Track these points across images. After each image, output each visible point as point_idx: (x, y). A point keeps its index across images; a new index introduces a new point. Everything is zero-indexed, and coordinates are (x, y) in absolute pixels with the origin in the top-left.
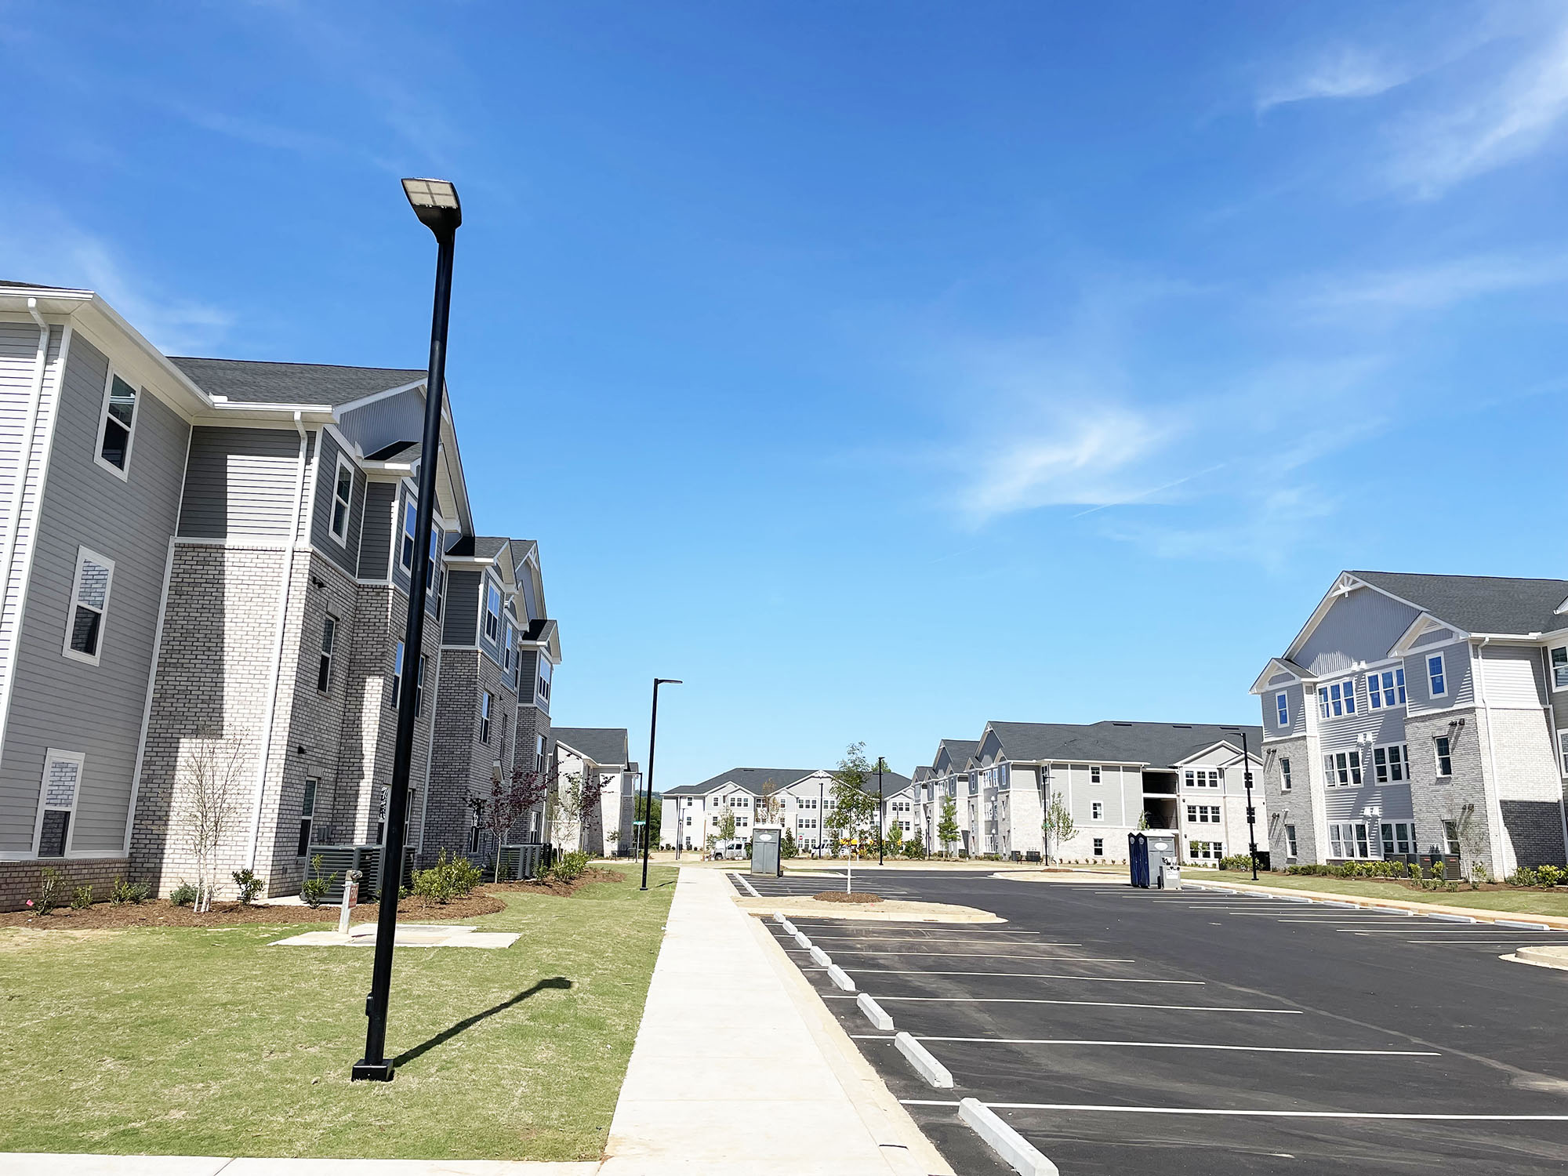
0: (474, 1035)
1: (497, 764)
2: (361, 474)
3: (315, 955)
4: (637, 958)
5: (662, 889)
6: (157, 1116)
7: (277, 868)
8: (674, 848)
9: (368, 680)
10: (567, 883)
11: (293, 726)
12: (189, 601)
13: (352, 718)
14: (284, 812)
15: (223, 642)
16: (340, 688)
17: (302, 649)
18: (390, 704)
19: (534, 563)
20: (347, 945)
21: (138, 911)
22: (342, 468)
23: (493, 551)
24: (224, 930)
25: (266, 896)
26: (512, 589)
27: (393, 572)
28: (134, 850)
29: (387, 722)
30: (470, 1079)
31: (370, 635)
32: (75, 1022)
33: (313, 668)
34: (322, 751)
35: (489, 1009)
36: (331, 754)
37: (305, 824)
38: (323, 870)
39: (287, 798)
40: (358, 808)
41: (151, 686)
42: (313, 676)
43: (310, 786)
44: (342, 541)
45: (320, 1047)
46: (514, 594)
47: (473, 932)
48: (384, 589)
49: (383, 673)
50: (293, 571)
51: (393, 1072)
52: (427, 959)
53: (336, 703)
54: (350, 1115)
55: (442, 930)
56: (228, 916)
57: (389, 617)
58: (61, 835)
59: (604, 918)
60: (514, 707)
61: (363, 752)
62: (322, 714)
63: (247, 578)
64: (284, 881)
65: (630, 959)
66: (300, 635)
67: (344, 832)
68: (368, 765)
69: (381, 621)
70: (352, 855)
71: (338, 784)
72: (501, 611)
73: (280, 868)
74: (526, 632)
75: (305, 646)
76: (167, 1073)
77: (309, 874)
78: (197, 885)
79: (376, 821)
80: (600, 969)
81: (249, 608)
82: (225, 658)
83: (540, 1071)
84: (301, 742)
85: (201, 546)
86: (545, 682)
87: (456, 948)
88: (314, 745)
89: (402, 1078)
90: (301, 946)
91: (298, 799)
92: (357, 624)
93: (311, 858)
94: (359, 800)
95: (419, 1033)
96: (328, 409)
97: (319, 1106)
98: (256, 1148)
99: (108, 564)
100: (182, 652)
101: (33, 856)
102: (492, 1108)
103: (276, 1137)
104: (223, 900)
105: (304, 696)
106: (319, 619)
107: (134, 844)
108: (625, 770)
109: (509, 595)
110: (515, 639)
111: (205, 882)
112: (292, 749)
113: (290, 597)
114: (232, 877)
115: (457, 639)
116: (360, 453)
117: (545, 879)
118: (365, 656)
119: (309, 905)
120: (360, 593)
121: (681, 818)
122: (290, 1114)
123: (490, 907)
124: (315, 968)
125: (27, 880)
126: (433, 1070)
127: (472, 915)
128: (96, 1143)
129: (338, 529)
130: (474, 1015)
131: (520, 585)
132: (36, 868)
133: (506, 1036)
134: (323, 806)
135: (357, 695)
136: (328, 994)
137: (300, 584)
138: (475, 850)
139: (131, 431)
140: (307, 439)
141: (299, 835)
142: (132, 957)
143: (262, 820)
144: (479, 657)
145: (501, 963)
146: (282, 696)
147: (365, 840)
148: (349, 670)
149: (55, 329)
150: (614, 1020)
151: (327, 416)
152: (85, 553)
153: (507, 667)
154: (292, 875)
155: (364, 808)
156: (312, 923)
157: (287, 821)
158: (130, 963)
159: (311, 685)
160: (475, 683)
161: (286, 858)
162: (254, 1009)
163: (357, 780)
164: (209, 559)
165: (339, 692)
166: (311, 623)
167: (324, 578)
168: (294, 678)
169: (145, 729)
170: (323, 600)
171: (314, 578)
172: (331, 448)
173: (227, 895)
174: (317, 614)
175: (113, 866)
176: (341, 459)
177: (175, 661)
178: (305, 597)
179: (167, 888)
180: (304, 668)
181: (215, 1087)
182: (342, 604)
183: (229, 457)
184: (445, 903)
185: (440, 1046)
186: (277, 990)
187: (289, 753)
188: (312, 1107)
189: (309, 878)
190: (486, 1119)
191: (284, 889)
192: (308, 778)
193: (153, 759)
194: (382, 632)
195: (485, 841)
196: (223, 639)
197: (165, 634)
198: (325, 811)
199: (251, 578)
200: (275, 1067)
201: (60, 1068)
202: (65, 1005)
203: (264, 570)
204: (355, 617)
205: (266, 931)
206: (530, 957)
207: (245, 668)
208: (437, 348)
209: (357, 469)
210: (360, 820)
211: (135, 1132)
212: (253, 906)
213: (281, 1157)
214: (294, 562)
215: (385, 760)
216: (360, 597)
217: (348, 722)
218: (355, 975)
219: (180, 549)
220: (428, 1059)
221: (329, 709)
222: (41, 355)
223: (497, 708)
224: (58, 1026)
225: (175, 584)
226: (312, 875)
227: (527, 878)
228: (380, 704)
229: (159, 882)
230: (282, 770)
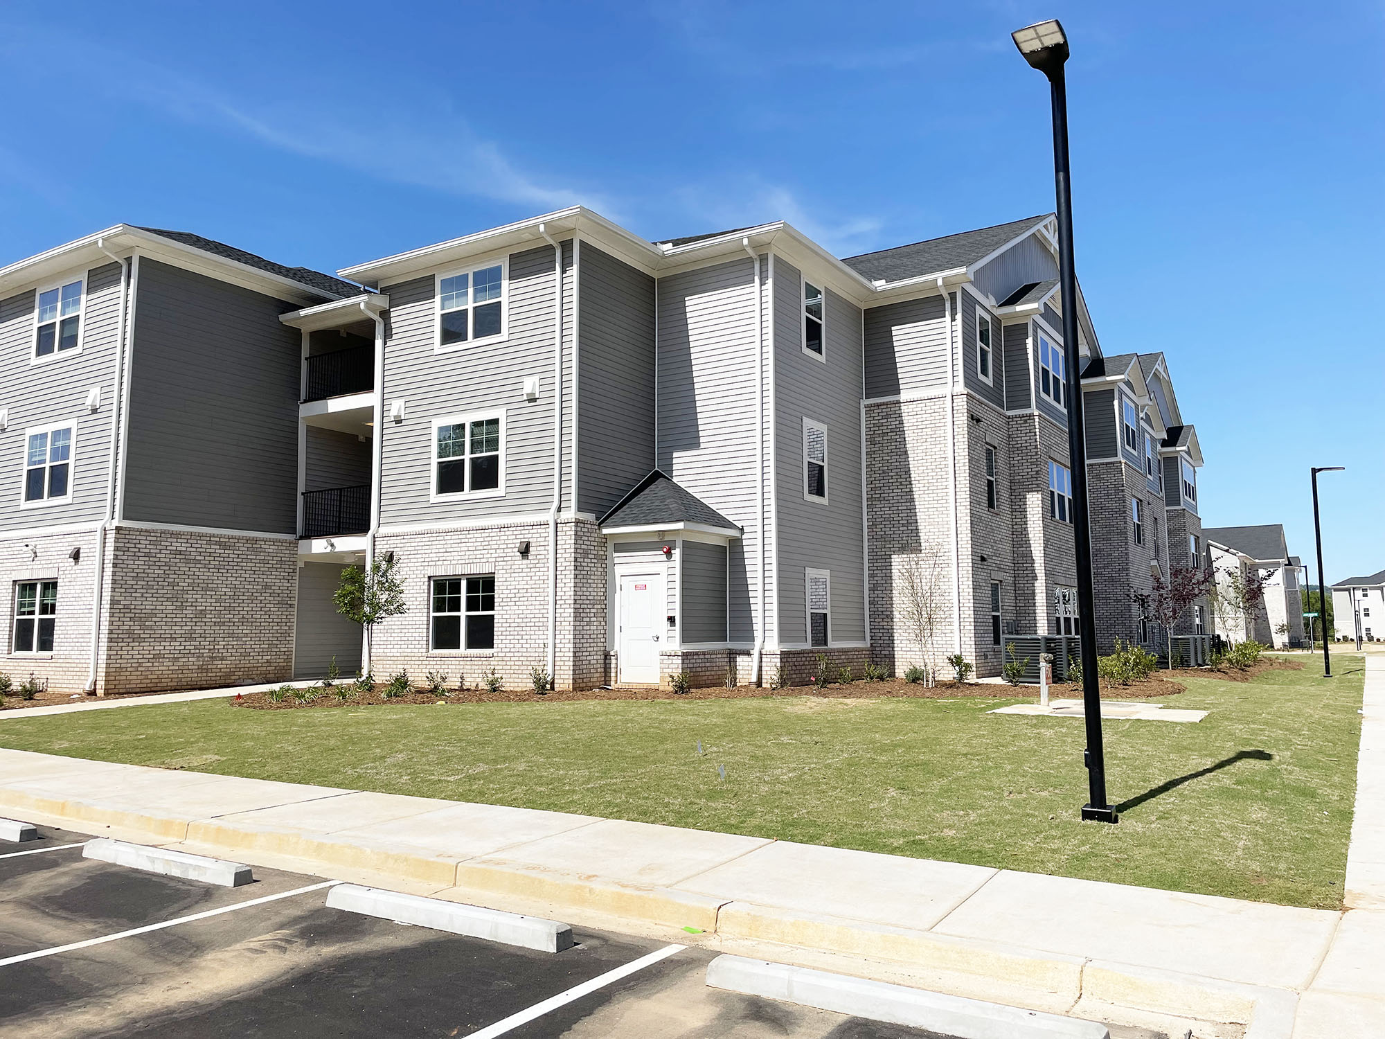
0: (1184, 793)
1: (1154, 563)
2: (997, 320)
3: (1026, 722)
4: (1337, 737)
5: (1349, 676)
6: (935, 832)
7: (980, 654)
8: (1352, 640)
9: (1028, 496)
10: (1242, 670)
11: (973, 539)
12: (881, 448)
13: (1020, 530)
14: (978, 609)
15: (910, 477)
16: (1006, 505)
17: (971, 476)
18: (1050, 515)
19: (1163, 373)
20: (1050, 715)
21: (886, 686)
22: (981, 318)
23: (1123, 368)
24: (950, 701)
25: (975, 676)
26: (1146, 400)
27: (1036, 401)
28: (873, 641)
29: (1049, 531)
30: (1190, 828)
31: (1024, 458)
32: (862, 762)
33: (982, 490)
34: (999, 559)
35: (1193, 772)
36: (1007, 560)
37: (996, 619)
38: (1017, 656)
39: (978, 598)
40: (1037, 604)
41: (865, 517)
42: (983, 497)
43: (995, 588)
44: (989, 381)
45: (1049, 792)
46: (1148, 405)
47: (1160, 708)
48: (1030, 416)
49: (1040, 489)
50: (955, 412)
51: (1117, 816)
52: (1124, 729)
53: (1004, 518)
54: (1088, 847)
55: (1130, 706)
56: (949, 691)
57: (1038, 440)
58: (823, 631)
59: (1291, 700)
60: (1163, 510)
61: (1034, 558)
62: (995, 528)
63: (920, 423)
64: (986, 664)
65: (1330, 737)
66: (967, 464)
67: (1028, 625)
68: (1040, 568)
69: (1032, 444)
70: (1039, 643)
71: (1017, 585)
72: (1138, 423)
73: (981, 655)
74: (1164, 440)
75: (973, 473)
76: (935, 802)
77: (1007, 659)
78: (923, 668)
79: (1053, 615)
80: (1298, 745)
81: (925, 447)
82: (914, 489)
83: (1257, 828)
84: (982, 552)
85: (883, 404)
86: (1189, 485)
87: (1149, 721)
88: (993, 554)
89: (1126, 822)
90: (1013, 715)
91: (988, 599)
92: (1012, 449)
93: (1006, 646)
94: (1036, 598)
95: (1131, 787)
96: (963, 270)
97: (1060, 837)
98: (1016, 863)
99: (823, 428)
100: (882, 488)
101: (808, 646)
102: (1217, 855)
103: (1030, 856)
104: (942, 679)
105: (978, 514)
106: (981, 449)
107: (872, 637)
108: (1286, 565)
109: (1143, 408)
110: (1154, 448)
111: (929, 664)
112: (976, 558)
113: (955, 433)
114: (947, 661)
115: (1101, 453)
116: (993, 302)
117: (1220, 667)
118: (1023, 476)
119: (1010, 684)
120: (1010, 423)
121: (1357, 609)
122: (1037, 841)
123: (1170, 689)
124: (1030, 732)
125: (807, 663)
126: (1153, 818)
127: (1155, 695)
128: (896, 848)
129: (984, 372)
130: (1180, 776)
131: (1152, 395)
132: (811, 655)
133: (1216, 796)
134: (1008, 604)
135: (1021, 510)
136: (1045, 752)
137: (961, 422)
138: (1145, 641)
139: (823, 323)
140: (949, 300)
141: (992, 628)
142: (889, 718)
143: (961, 616)
144: (1123, 467)
145: (1195, 735)
146: (961, 515)
147: (1046, 632)
148: (1011, 489)
149: (764, 257)
150: (1326, 791)
151: (962, 276)
152: (808, 423)
153: (1150, 474)
154: (992, 660)
155: (1041, 604)
156: (1017, 698)
157: (981, 616)
158: (889, 722)
159: (982, 504)
160: (1123, 491)
161: (985, 646)
162: (988, 759)
163: (1032, 582)
164: (891, 413)
165: (1005, 508)
166: (975, 453)
167: (979, 414)
168: (969, 500)
169: (866, 551)
170: (981, 433)
171: (972, 415)
172: (970, 302)
173: (946, 676)
174: (979, 445)
175: (860, 653)
176: (979, 312)
177: (879, 496)
178: (967, 432)
179: (901, 671)
180: (975, 491)
181: (973, 816)
182: (997, 434)
183: (893, 328)
184: (1126, 685)
185: (1154, 799)
186: (1003, 746)
187: (974, 561)
188: (1054, 838)
189: (1007, 662)
190: (1214, 863)
191: (988, 672)
192: (992, 582)
193: (875, 572)
194: (1034, 454)
195: (1153, 632)
196: (910, 474)
197: (868, 476)
198: (1010, 608)
199: (923, 423)
200: (1017, 804)
201: (859, 793)
202: (852, 750)
203: (932, 414)
204: (1009, 444)
205: (983, 703)
206: (1222, 731)
207: (930, 495)
208: (1062, 179)
209: (993, 317)
210: (1039, 615)
211: (922, 842)
212: (967, 684)
213: (1037, 873)
214: (954, 404)
215: (1053, 563)
216: (1011, 426)
217: (1017, 533)
218: (1064, 739)
219: (869, 409)
220: (1145, 808)
221: (999, 523)
222: (757, 279)
223: (1146, 512)
224: (851, 764)
225: (869, 436)
226: (1009, 660)
227: (1200, 665)
228: (1041, 515)
229: (894, 665)
230: (971, 575)
